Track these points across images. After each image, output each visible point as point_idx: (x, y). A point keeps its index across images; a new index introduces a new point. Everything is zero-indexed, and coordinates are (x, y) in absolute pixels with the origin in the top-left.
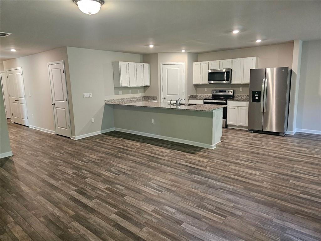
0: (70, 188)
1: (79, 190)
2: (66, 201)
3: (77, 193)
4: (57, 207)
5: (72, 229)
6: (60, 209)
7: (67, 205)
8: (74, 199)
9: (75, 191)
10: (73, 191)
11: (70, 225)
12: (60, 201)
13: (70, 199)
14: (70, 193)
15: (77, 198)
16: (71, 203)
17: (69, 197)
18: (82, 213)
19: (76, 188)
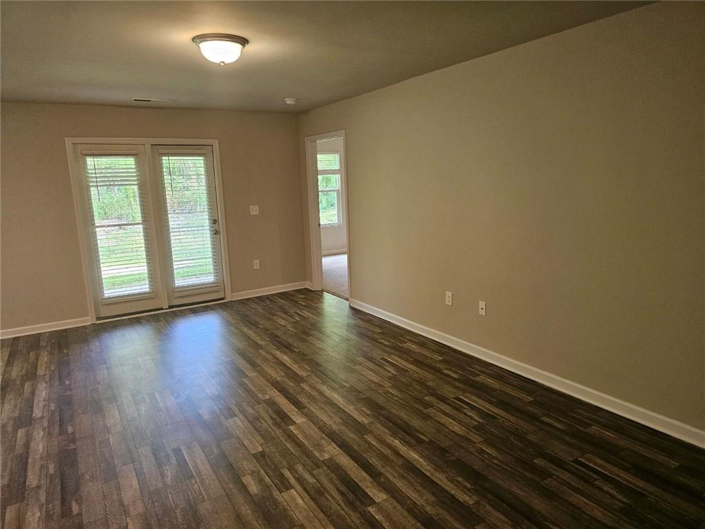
0: (303, 432)
1: (286, 424)
2: (312, 404)
3: (292, 417)
4: (326, 397)
5: (307, 370)
6: (321, 393)
7: (312, 398)
8: (298, 405)
9: (294, 423)
10: (298, 422)
11: (309, 373)
12: (322, 405)
13: (306, 407)
14: (304, 420)
15: (293, 407)
16: (304, 400)
17: (306, 410)
18: (291, 384)
19: (291, 428)
